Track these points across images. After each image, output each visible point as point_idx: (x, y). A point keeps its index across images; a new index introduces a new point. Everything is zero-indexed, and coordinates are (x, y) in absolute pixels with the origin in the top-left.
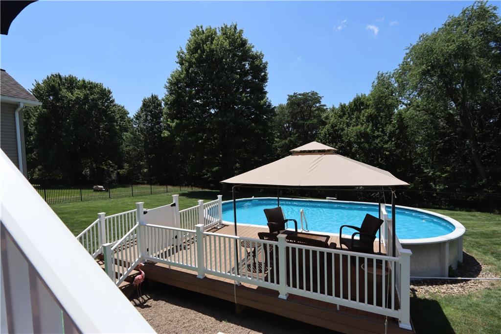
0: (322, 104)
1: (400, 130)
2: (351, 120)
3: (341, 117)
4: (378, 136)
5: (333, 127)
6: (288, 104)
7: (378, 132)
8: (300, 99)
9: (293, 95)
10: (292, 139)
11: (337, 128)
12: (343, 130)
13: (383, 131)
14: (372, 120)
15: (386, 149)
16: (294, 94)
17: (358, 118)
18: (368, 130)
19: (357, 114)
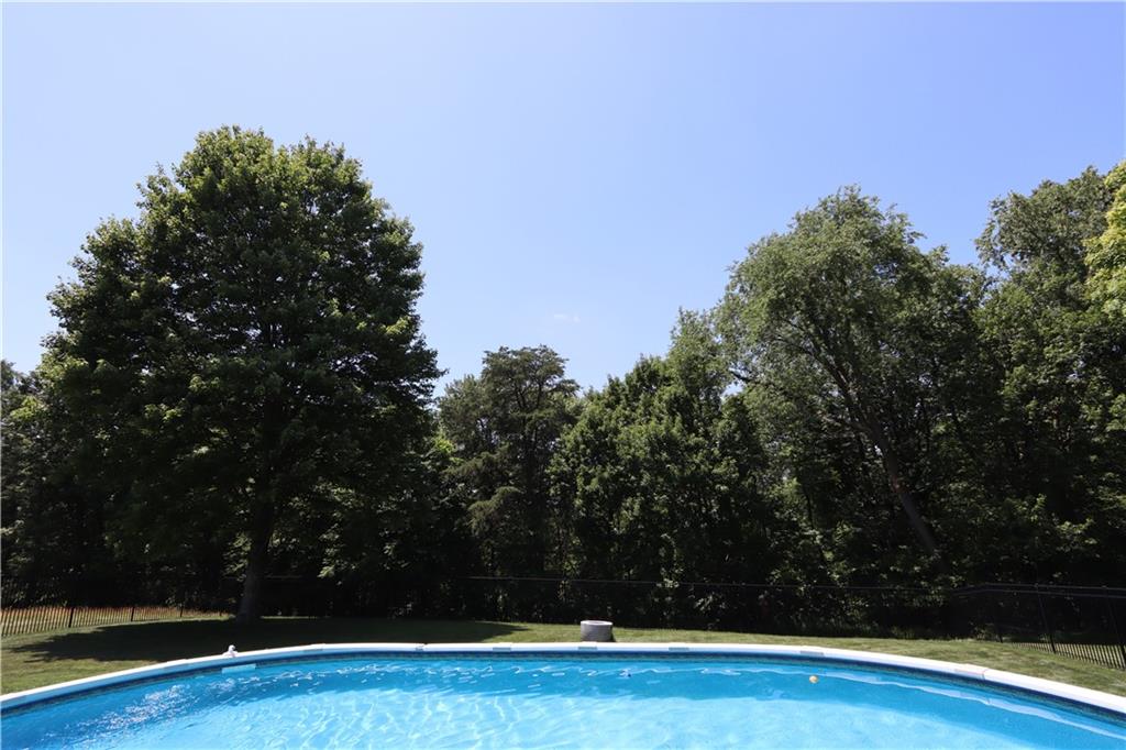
0: (567, 376)
1: (743, 434)
2: (633, 410)
3: (611, 406)
4: (697, 447)
5: (593, 424)
6: (485, 372)
7: (696, 436)
8: (516, 363)
9: (497, 351)
10: (494, 457)
11: (603, 428)
12: (616, 432)
13: (706, 435)
14: (680, 410)
15: (719, 479)
16: (501, 349)
17: (648, 405)
18: (674, 431)
19: (645, 397)
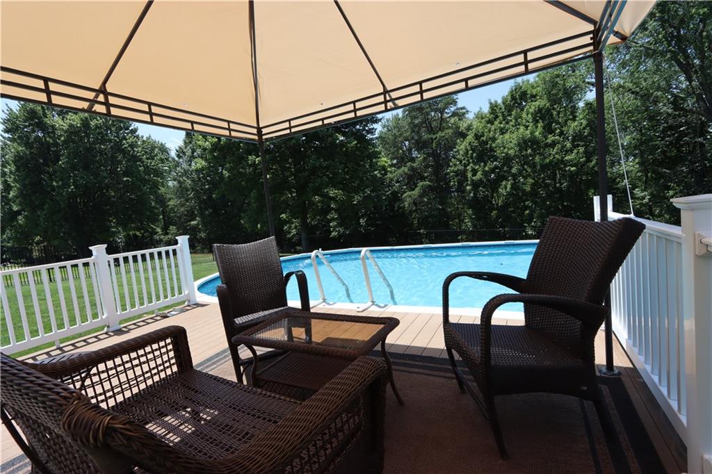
0: (460, 105)
1: (591, 129)
2: (507, 123)
3: (491, 122)
4: (553, 144)
5: (477, 137)
7: (554, 136)
10: (415, 165)
11: (484, 138)
12: (494, 139)
13: (561, 133)
14: (543, 118)
15: (569, 163)
17: (518, 117)
18: (537, 133)
19: (516, 113)
